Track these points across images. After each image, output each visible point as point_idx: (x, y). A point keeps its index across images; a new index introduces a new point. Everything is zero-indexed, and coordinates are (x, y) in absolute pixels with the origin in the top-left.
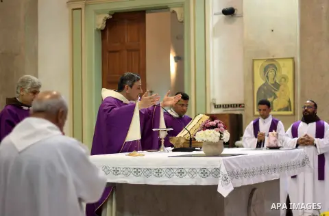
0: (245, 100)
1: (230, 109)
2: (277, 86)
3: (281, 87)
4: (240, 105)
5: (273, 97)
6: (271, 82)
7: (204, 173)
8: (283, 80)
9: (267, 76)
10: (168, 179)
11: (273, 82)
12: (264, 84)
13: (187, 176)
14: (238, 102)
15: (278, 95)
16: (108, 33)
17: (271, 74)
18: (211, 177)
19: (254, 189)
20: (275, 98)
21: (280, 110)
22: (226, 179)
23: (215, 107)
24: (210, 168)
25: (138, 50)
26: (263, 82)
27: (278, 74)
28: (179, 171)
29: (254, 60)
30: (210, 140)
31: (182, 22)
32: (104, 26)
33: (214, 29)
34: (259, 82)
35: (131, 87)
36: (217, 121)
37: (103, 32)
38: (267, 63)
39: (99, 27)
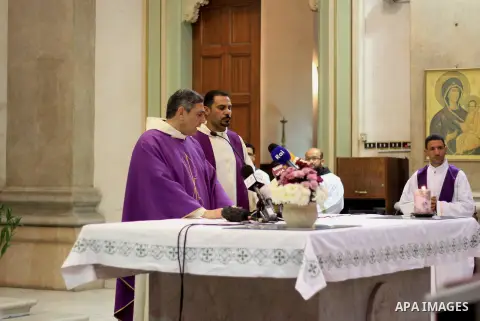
0: (412, 137)
1: (389, 150)
2: (462, 114)
3: (470, 117)
4: (405, 144)
5: (455, 133)
6: (452, 106)
7: (280, 257)
8: (472, 104)
9: (447, 99)
10: (222, 266)
11: (457, 108)
12: (441, 111)
13: (252, 262)
14: (402, 140)
15: (463, 129)
16: (202, 28)
17: (453, 95)
18: (290, 264)
19: (378, 285)
20: (459, 134)
21: (466, 153)
22: (312, 269)
23: (366, 147)
24: (289, 250)
25: (248, 56)
26: (440, 107)
27: (464, 95)
28: (240, 252)
29: (426, 72)
30: (293, 202)
31: (316, 11)
32: (197, 18)
33: (365, 21)
34: (435, 107)
35: (189, 111)
36: (307, 170)
37: (195, 27)
38: (447, 77)
39: (188, 19)
